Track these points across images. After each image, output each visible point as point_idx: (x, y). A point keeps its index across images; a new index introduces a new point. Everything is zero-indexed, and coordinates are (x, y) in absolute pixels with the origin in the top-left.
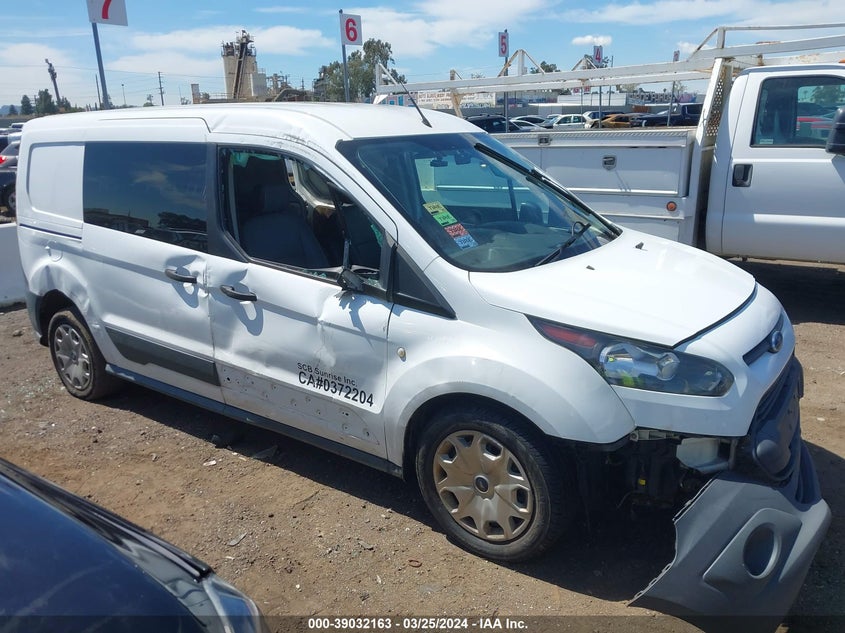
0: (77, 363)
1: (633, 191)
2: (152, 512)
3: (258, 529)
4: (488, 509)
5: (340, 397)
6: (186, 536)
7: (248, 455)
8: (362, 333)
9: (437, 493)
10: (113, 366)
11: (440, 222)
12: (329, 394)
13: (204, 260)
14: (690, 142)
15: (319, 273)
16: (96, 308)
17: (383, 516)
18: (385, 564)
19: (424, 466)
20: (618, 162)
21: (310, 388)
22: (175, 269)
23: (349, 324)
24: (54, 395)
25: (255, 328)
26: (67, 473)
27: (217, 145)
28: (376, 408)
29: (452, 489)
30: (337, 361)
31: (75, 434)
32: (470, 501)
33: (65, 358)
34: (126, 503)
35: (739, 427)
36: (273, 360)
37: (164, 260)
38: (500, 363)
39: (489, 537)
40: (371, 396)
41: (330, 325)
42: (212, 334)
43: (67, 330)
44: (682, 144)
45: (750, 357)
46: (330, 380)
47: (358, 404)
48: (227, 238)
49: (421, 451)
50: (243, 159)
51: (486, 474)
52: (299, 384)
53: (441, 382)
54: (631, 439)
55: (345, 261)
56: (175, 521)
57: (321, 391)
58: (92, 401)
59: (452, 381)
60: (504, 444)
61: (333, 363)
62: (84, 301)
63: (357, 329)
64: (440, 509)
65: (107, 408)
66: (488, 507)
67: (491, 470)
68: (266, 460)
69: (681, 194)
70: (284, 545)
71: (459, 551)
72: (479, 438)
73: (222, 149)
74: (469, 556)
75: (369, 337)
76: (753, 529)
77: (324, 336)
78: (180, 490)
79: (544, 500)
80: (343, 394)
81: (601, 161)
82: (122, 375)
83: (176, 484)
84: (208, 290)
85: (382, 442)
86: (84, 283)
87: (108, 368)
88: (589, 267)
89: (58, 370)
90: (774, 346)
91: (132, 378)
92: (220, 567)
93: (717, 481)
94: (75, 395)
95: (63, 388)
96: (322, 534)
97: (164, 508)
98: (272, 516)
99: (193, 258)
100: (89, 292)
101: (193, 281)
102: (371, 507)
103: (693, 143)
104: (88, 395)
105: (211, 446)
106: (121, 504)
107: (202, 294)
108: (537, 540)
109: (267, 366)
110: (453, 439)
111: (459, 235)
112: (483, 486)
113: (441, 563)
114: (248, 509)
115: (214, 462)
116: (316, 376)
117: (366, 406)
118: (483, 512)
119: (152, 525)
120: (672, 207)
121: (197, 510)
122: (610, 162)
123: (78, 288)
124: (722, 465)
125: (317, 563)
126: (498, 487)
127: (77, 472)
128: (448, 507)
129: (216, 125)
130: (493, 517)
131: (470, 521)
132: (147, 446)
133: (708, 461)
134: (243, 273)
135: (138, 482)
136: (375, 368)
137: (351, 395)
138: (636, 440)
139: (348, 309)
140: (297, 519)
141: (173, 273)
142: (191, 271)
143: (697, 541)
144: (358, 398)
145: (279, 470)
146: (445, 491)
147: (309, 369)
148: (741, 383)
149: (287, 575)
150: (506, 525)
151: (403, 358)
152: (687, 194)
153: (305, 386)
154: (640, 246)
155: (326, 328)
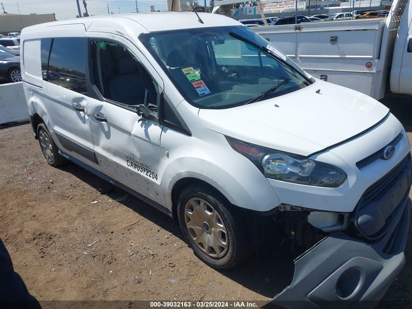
0: (48, 149)
1: (346, 56)
2: (58, 226)
3: (103, 239)
4: (209, 240)
5: (144, 174)
6: (70, 239)
7: (114, 198)
8: (150, 142)
9: (187, 228)
10: (61, 151)
11: (190, 79)
12: (139, 172)
13: (86, 100)
14: (382, 27)
15: (133, 107)
16: (51, 123)
17: (166, 237)
18: (157, 264)
19: (180, 213)
20: (339, 40)
21: (131, 168)
22: (76, 104)
23: (144, 136)
24: (41, 163)
25: (108, 135)
26: (29, 203)
27: (89, 38)
28: (158, 182)
29: (193, 227)
30: (141, 155)
31: (42, 183)
32: (201, 235)
33: (44, 146)
34: (49, 220)
35: (348, 207)
36: (116, 153)
37: (72, 99)
38: (210, 163)
39: (211, 255)
40: (157, 175)
41: (136, 136)
42: (92, 138)
43: (43, 132)
44: (376, 27)
45: (361, 164)
46: (140, 165)
47: (151, 179)
48: (95, 88)
49: (179, 206)
50: (102, 45)
51: (208, 222)
52: (127, 166)
53: (184, 171)
54: (280, 209)
55: (145, 101)
56: (67, 231)
57: (136, 170)
58: (56, 167)
59: (188, 171)
60: (213, 207)
61: (139, 157)
62: (46, 119)
63: (147, 139)
64: (188, 237)
65: (61, 171)
66: (209, 239)
67: (209, 219)
68: (121, 202)
69: (375, 57)
70: (112, 249)
71: (197, 259)
72: (203, 202)
73: (91, 40)
74: (202, 263)
75: (153, 144)
76: (346, 269)
77: (135, 143)
78: (75, 215)
79: (233, 239)
80: (145, 173)
81: (329, 39)
82: (64, 155)
83: (74, 212)
84: (88, 116)
85: (163, 199)
86: (46, 110)
87: (59, 152)
88: (276, 106)
89: (43, 151)
90: (385, 156)
91: (67, 157)
92: (79, 258)
93: (330, 238)
94: (49, 164)
95: (46, 160)
96: (132, 244)
97: (65, 225)
98: (112, 232)
99: (82, 99)
100: (48, 115)
101: (83, 110)
102: (163, 231)
103: (384, 27)
104: (54, 164)
105: (99, 193)
106: (47, 221)
107: (87, 117)
108: (230, 260)
109: (114, 156)
110: (191, 201)
111: (200, 87)
112: (207, 228)
113: (185, 266)
114: (103, 228)
115: (96, 202)
116: (134, 163)
117: (154, 180)
118: (207, 241)
119: (56, 233)
120: (369, 66)
121: (79, 227)
122: (334, 40)
123: (43, 113)
124: (338, 228)
125: (124, 260)
126: (213, 229)
127: (34, 203)
128: (192, 237)
129: (89, 27)
130: (211, 245)
131: (201, 244)
132: (70, 192)
133: (330, 225)
134: (101, 107)
135: (58, 210)
136: (157, 161)
137: (149, 174)
138: (282, 210)
139: (143, 128)
140: (124, 235)
141: (75, 106)
142: (82, 105)
143: (307, 274)
144: (151, 175)
145: (125, 208)
146: (190, 228)
147: (130, 159)
148: (352, 180)
149: (108, 265)
150: (217, 250)
151: (168, 156)
152: (379, 58)
153: (129, 167)
154: (318, 92)
155: (135, 138)
